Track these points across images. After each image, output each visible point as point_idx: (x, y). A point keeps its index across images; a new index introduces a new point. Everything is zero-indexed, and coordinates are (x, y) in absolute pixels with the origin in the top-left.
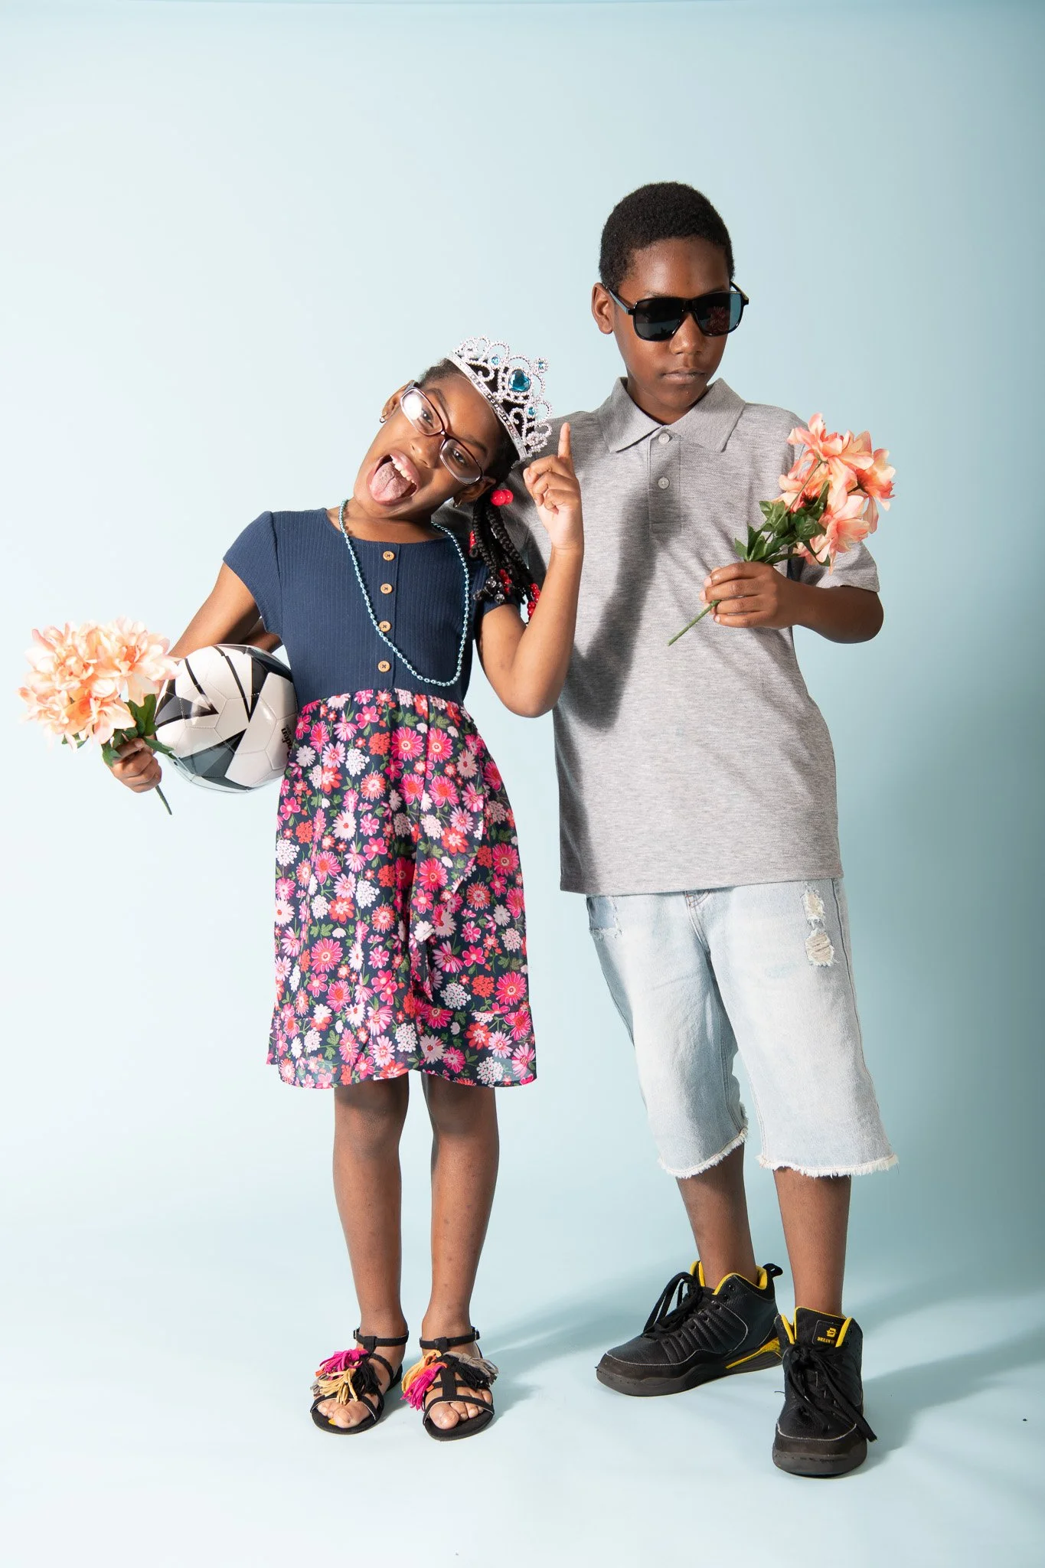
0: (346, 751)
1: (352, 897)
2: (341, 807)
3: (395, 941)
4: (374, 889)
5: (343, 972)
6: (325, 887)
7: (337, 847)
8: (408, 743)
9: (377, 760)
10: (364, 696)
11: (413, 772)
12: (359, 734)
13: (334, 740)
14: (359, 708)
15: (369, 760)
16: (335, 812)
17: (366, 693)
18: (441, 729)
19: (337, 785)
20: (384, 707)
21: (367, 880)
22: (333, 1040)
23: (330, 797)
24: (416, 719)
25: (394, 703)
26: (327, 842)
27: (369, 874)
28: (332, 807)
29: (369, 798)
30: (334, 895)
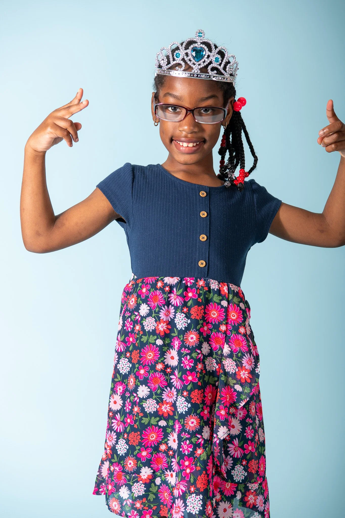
0: (175, 312)
1: (173, 402)
2: (170, 346)
3: (199, 439)
4: (187, 403)
5: (163, 447)
6: (156, 394)
7: (166, 370)
8: (215, 313)
9: (196, 322)
10: (190, 282)
11: (219, 331)
12: (185, 304)
13: (168, 304)
14: (186, 288)
15: (190, 322)
16: (166, 348)
17: (190, 279)
18: (236, 304)
19: (168, 332)
20: (200, 290)
21: (183, 396)
22: (154, 489)
23: (163, 338)
24: (221, 298)
25: (207, 288)
26: (159, 367)
27: (185, 394)
28: (164, 345)
29: (189, 345)
30: (162, 399)
